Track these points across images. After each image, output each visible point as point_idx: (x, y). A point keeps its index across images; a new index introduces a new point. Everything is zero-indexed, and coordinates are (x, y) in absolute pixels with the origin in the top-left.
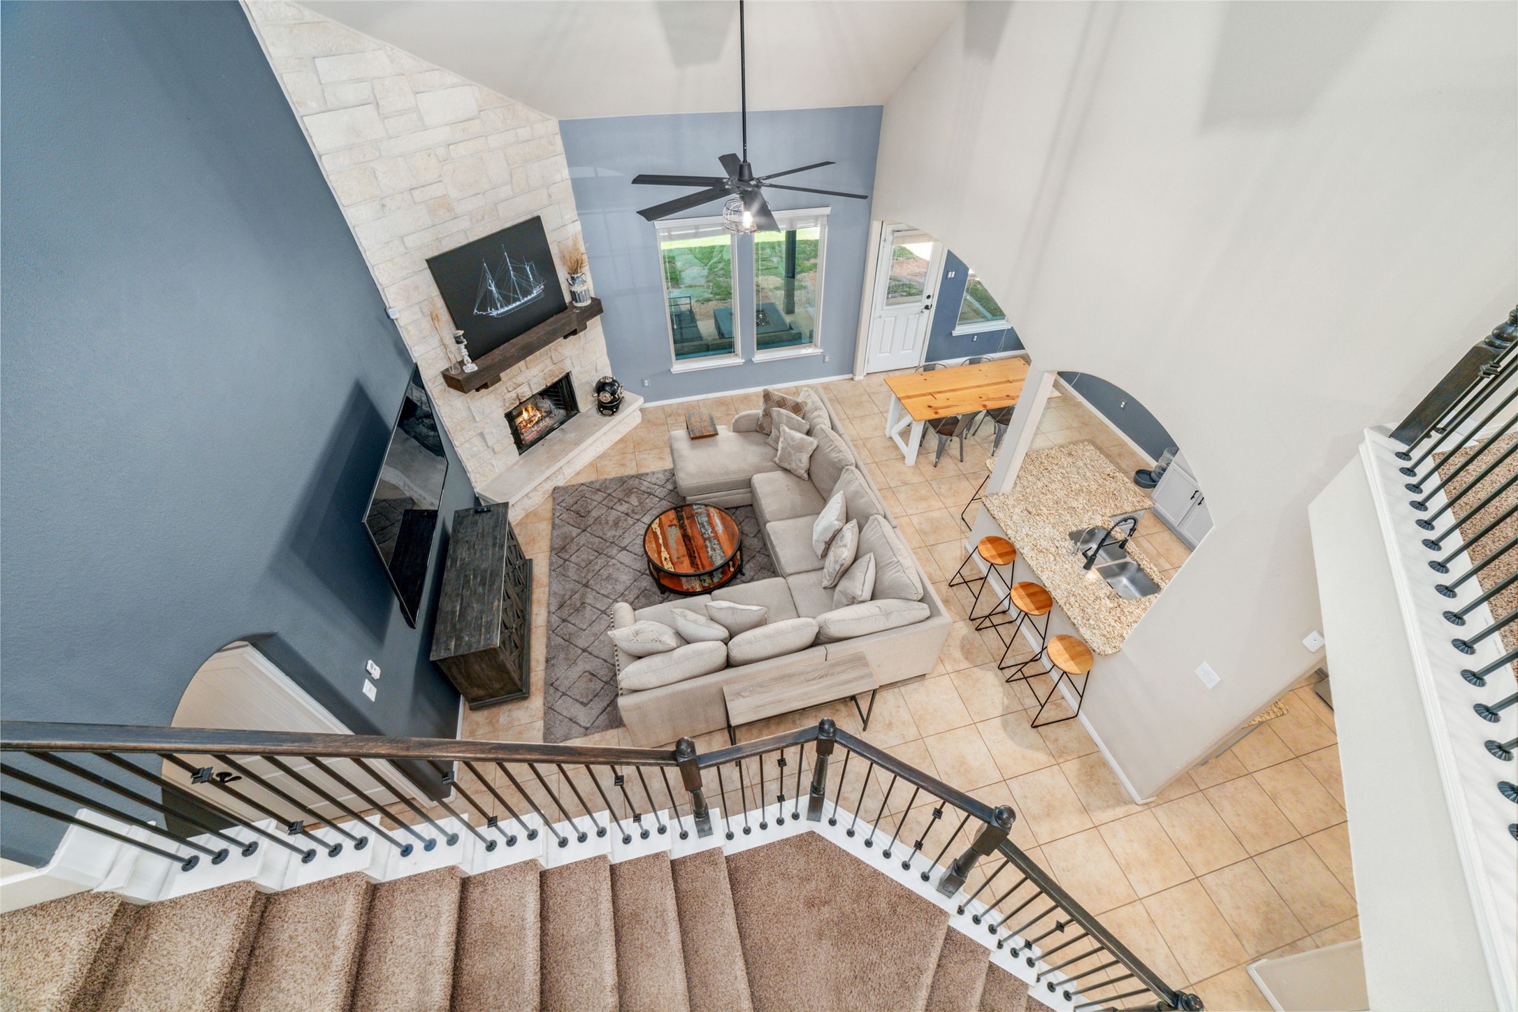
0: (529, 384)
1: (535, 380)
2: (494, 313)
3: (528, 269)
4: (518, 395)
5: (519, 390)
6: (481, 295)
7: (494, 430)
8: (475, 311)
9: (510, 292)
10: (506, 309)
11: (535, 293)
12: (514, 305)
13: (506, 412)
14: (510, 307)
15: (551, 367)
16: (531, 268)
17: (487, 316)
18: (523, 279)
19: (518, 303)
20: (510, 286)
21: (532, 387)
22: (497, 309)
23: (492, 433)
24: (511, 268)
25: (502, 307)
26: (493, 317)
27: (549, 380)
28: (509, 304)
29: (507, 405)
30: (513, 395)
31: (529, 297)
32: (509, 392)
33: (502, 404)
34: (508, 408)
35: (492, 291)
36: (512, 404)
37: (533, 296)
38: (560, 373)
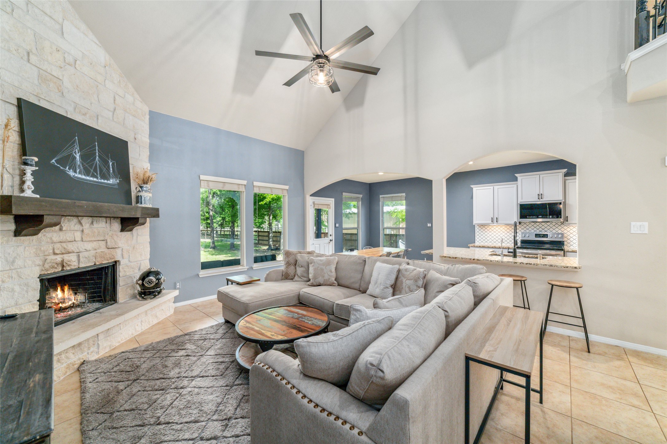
0: (79, 256)
1: (86, 254)
2: (71, 173)
3: (111, 164)
4: (63, 261)
5: (66, 257)
6: (65, 154)
7: (17, 288)
8: (53, 161)
9: (91, 168)
10: (83, 177)
11: (111, 181)
12: (91, 179)
13: (43, 273)
14: (88, 178)
15: (103, 249)
16: (113, 164)
17: (64, 172)
18: (105, 167)
19: (95, 179)
20: (93, 164)
21: (81, 259)
22: (75, 172)
23: (13, 290)
24: (97, 154)
25: (80, 173)
26: (69, 176)
27: (99, 259)
28: (88, 176)
29: (47, 266)
30: (59, 258)
31: (106, 181)
32: (55, 254)
33: (41, 263)
34: (47, 270)
35: (75, 158)
36: (53, 267)
37: (109, 182)
38: (111, 259)
